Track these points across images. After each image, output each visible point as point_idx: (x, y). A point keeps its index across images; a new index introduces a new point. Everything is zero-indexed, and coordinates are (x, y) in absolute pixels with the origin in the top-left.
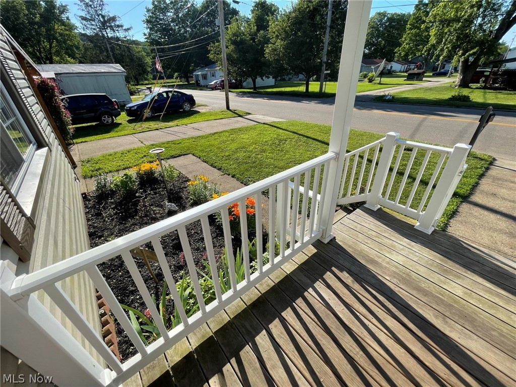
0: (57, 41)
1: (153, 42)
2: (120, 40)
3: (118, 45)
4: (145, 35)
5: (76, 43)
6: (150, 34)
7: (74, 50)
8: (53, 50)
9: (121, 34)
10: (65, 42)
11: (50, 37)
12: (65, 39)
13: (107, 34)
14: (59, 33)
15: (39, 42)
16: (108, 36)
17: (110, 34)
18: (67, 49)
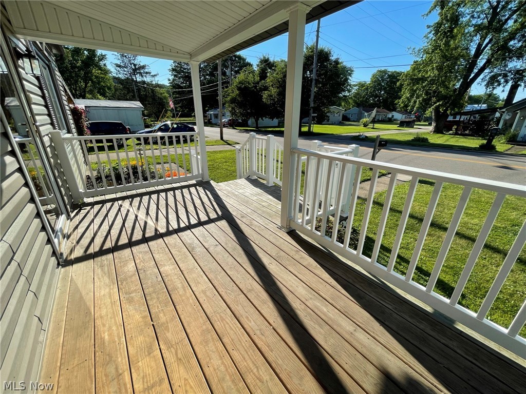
0: (92, 82)
1: (175, 86)
2: (146, 84)
3: (144, 87)
4: (169, 80)
5: (109, 85)
6: (174, 80)
7: (105, 90)
8: (87, 90)
9: (147, 79)
10: (99, 83)
11: (87, 79)
12: (99, 81)
13: (136, 78)
14: (95, 75)
15: (76, 82)
16: (136, 80)
17: (139, 78)
18: (99, 89)
